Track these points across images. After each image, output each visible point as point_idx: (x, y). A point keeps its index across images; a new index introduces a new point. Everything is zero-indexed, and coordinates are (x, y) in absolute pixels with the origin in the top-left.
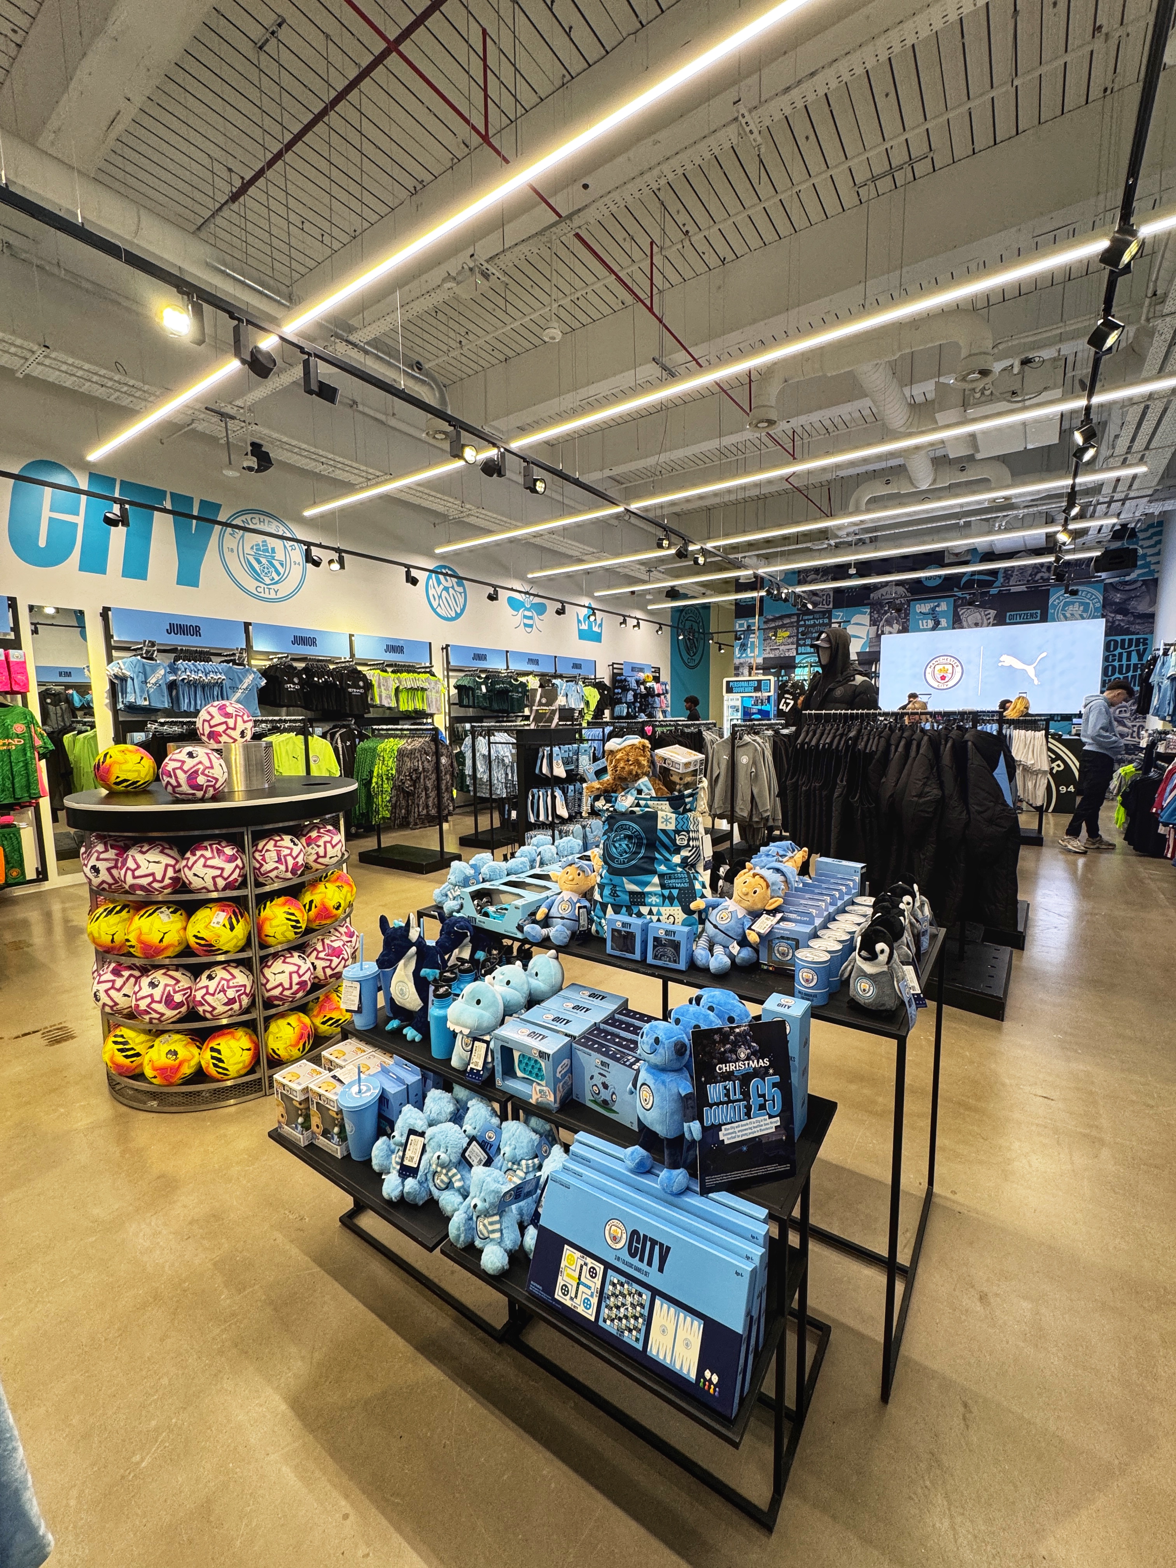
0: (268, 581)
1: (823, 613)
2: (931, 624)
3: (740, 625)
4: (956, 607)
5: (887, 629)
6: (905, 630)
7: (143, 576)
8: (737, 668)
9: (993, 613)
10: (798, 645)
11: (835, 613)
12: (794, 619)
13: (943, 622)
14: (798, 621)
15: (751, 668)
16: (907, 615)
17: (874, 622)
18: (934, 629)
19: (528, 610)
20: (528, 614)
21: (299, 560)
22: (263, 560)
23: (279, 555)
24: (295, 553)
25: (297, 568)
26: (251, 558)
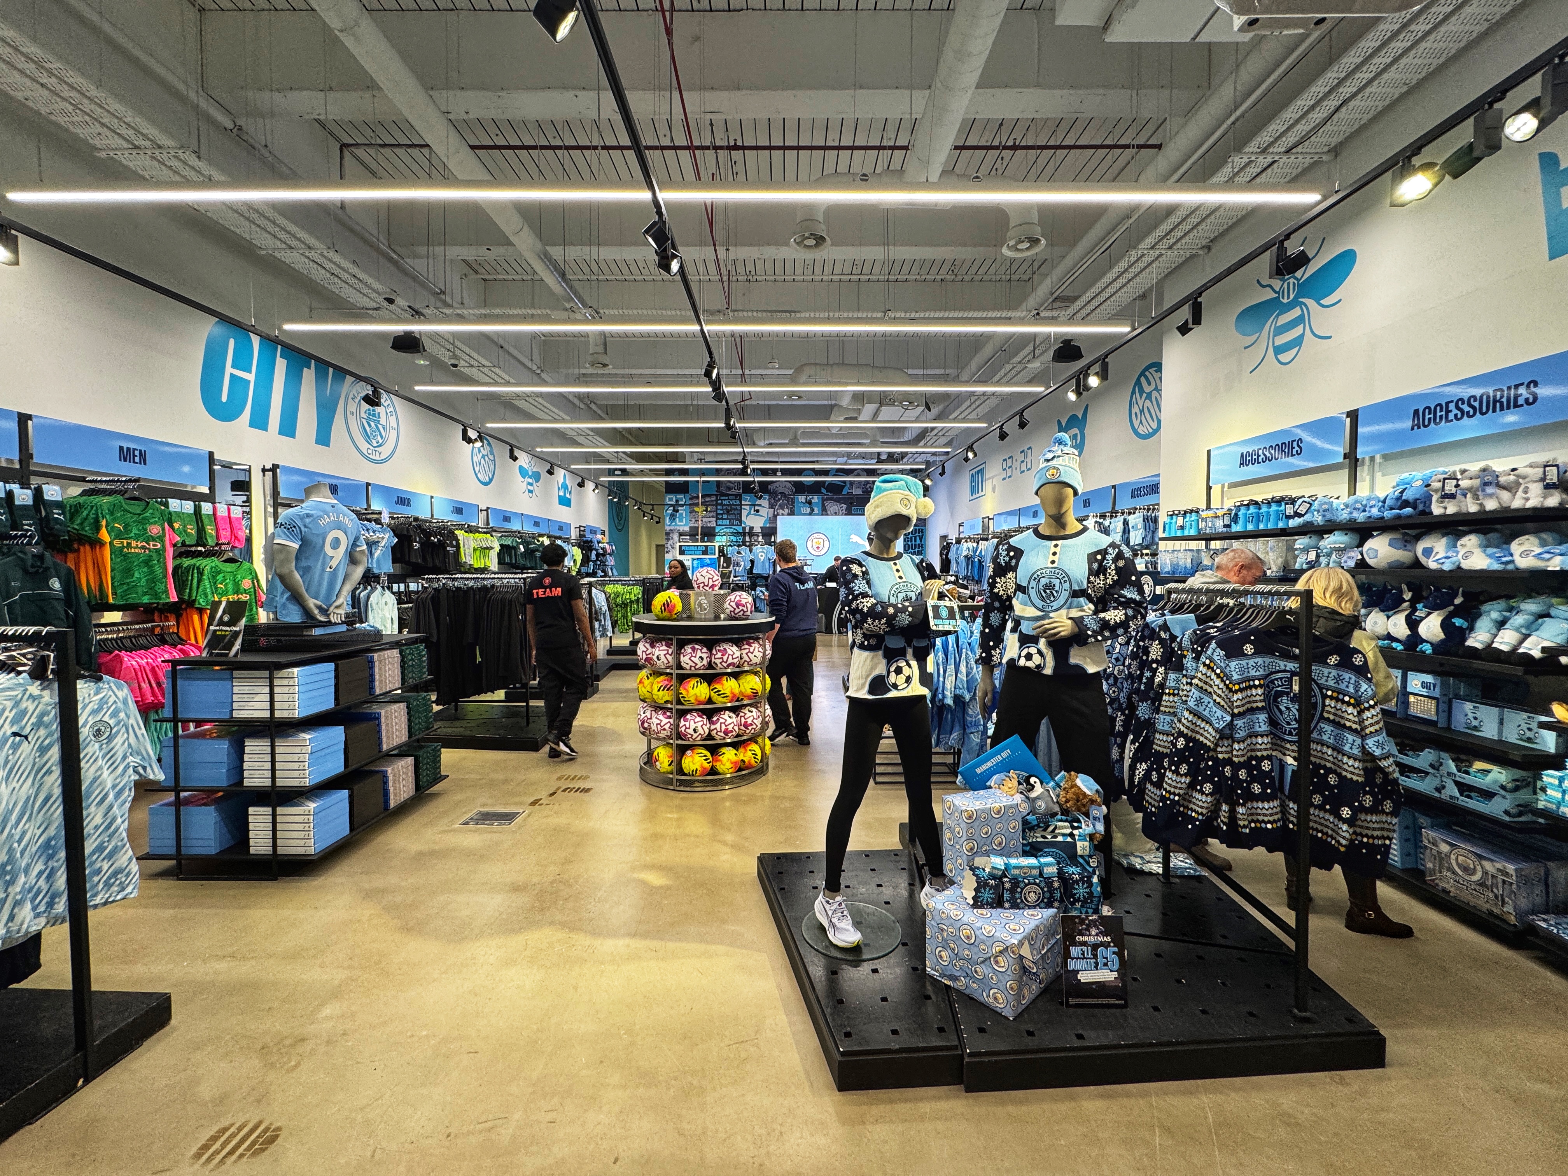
0: (375, 444)
1: (736, 495)
2: (808, 510)
3: (670, 499)
4: (823, 500)
5: (780, 511)
6: (792, 513)
7: (292, 435)
8: (668, 534)
9: (845, 506)
10: (717, 519)
11: (744, 496)
12: (714, 498)
13: (816, 510)
14: (717, 500)
15: (681, 534)
16: (793, 503)
17: (772, 506)
18: (810, 514)
19: (530, 477)
20: (530, 481)
21: (395, 426)
22: (372, 424)
23: (383, 421)
24: (393, 420)
25: (393, 434)
26: (364, 421)
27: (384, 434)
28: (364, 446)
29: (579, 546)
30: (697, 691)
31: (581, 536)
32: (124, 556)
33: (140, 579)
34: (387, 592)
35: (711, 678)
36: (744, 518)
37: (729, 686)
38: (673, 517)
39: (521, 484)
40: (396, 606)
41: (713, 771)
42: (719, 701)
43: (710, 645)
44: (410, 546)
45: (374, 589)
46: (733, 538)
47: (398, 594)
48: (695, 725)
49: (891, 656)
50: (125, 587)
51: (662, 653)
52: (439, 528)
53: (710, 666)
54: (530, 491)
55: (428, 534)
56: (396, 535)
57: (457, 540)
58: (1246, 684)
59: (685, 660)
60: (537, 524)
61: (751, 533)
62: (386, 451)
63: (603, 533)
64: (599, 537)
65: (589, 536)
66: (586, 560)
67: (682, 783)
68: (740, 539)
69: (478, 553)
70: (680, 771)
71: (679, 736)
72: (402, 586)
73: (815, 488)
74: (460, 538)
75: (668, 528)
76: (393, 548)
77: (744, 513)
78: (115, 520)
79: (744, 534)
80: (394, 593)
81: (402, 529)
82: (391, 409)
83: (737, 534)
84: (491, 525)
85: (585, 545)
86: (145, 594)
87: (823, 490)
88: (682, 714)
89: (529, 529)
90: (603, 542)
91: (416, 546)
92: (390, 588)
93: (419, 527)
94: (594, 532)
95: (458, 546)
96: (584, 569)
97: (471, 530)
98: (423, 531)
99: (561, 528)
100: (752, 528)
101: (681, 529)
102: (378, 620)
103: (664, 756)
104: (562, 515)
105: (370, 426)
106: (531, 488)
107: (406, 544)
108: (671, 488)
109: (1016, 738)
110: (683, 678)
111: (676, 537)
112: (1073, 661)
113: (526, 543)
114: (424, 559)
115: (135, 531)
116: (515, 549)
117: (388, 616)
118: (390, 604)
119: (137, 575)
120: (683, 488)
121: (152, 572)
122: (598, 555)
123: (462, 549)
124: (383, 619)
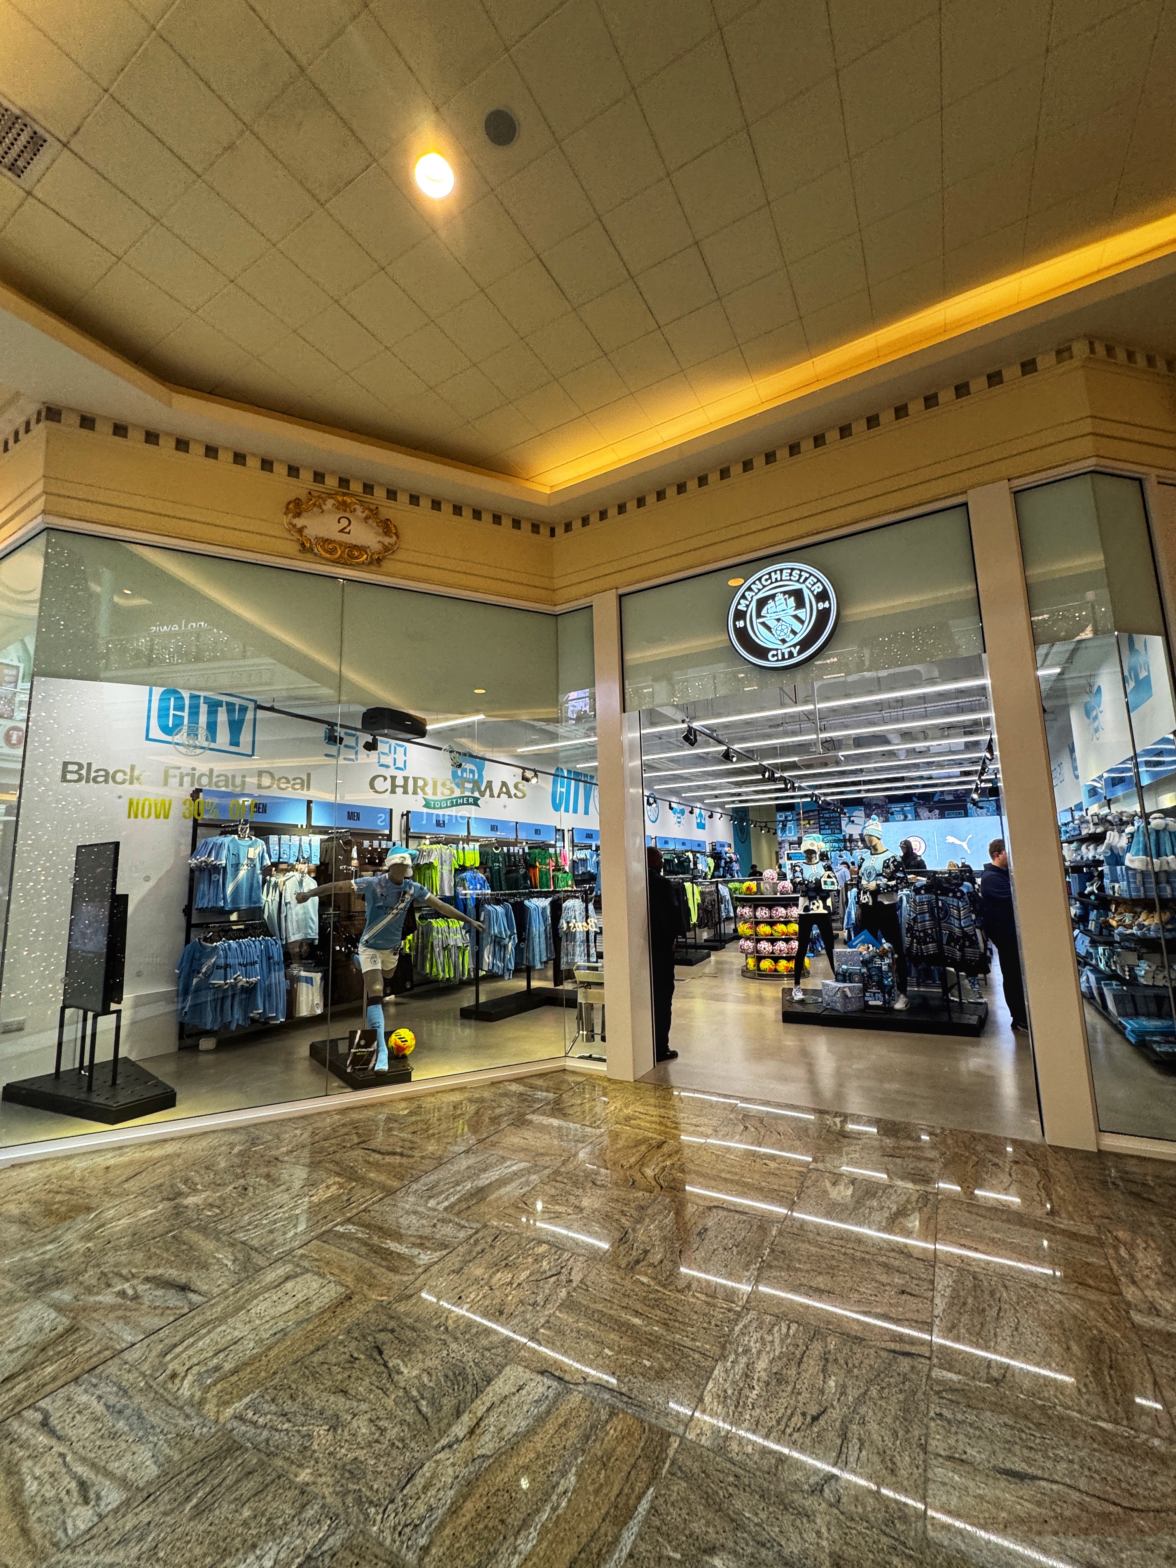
2: (902, 817)
3: (780, 816)
4: (915, 808)
8: (780, 843)
9: (937, 811)
12: (817, 814)
13: (910, 816)
14: (820, 815)
15: (791, 844)
16: (888, 812)
18: (904, 820)
19: (678, 812)
20: (680, 818)
29: (712, 856)
30: (764, 929)
31: (713, 849)
35: (772, 924)
36: (843, 828)
37: (781, 928)
38: (784, 829)
39: (672, 817)
41: (776, 970)
42: (776, 935)
43: (770, 907)
46: (836, 845)
48: (765, 946)
49: (811, 899)
51: (747, 911)
53: (771, 917)
54: (679, 823)
58: (922, 903)
59: (758, 914)
60: (684, 844)
61: (851, 840)
63: (730, 846)
64: (727, 849)
65: (719, 849)
66: (717, 867)
67: (760, 975)
68: (842, 845)
70: (759, 969)
71: (758, 952)
73: (906, 798)
75: (780, 839)
77: (843, 823)
79: (845, 840)
83: (838, 841)
85: (716, 856)
87: (915, 799)
88: (758, 941)
89: (679, 848)
90: (730, 852)
94: (722, 846)
96: (716, 873)
99: (699, 845)
100: (851, 835)
101: (791, 839)
103: (751, 962)
104: (700, 835)
108: (781, 808)
109: (866, 931)
110: (758, 923)
111: (787, 845)
112: (879, 899)
113: (678, 857)
116: (673, 861)
120: (791, 807)
122: (726, 863)
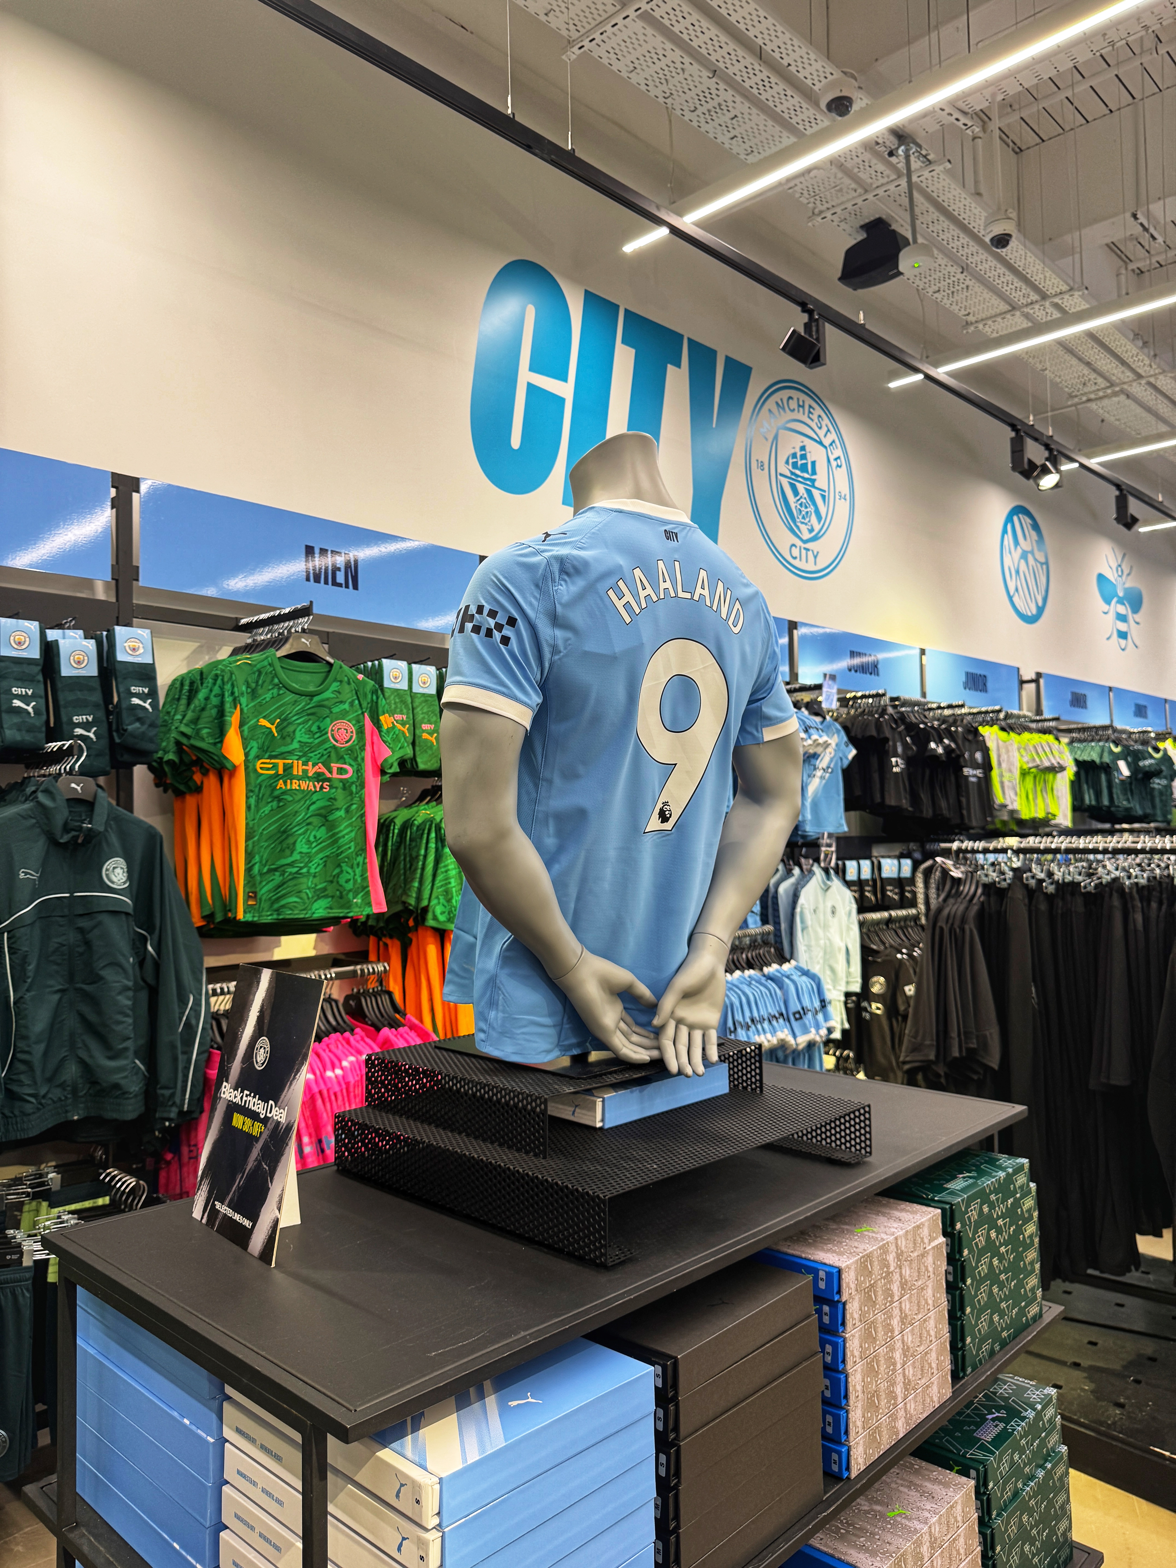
0: (806, 535)
19: (1121, 601)
20: (1121, 609)
21: (846, 491)
22: (801, 488)
23: (821, 480)
24: (841, 475)
25: (842, 507)
26: (785, 482)
27: (823, 510)
28: (783, 538)
32: (278, 799)
33: (310, 857)
34: (836, 883)
40: (855, 917)
44: (884, 766)
45: (806, 875)
47: (858, 886)
50: (277, 878)
52: (943, 720)
54: (1123, 635)
55: (922, 736)
56: (853, 740)
57: (986, 751)
60: (1140, 711)
62: (827, 548)
69: (1029, 780)
72: (866, 865)
74: (991, 744)
76: (847, 773)
78: (259, 711)
80: (848, 884)
81: (866, 726)
82: (838, 452)
84: (1047, 715)
86: (320, 894)
89: (1131, 722)
91: (897, 764)
92: (841, 872)
93: (903, 717)
95: (987, 767)
97: (1011, 725)
98: (911, 728)
102: (819, 954)
105: (796, 492)
106: (1123, 627)
107: (874, 761)
113: (1133, 756)
114: (915, 799)
115: (301, 735)
116: (1108, 769)
117: (839, 944)
118: (842, 912)
119: (301, 847)
121: (334, 839)
123: (995, 774)
124: (828, 953)
